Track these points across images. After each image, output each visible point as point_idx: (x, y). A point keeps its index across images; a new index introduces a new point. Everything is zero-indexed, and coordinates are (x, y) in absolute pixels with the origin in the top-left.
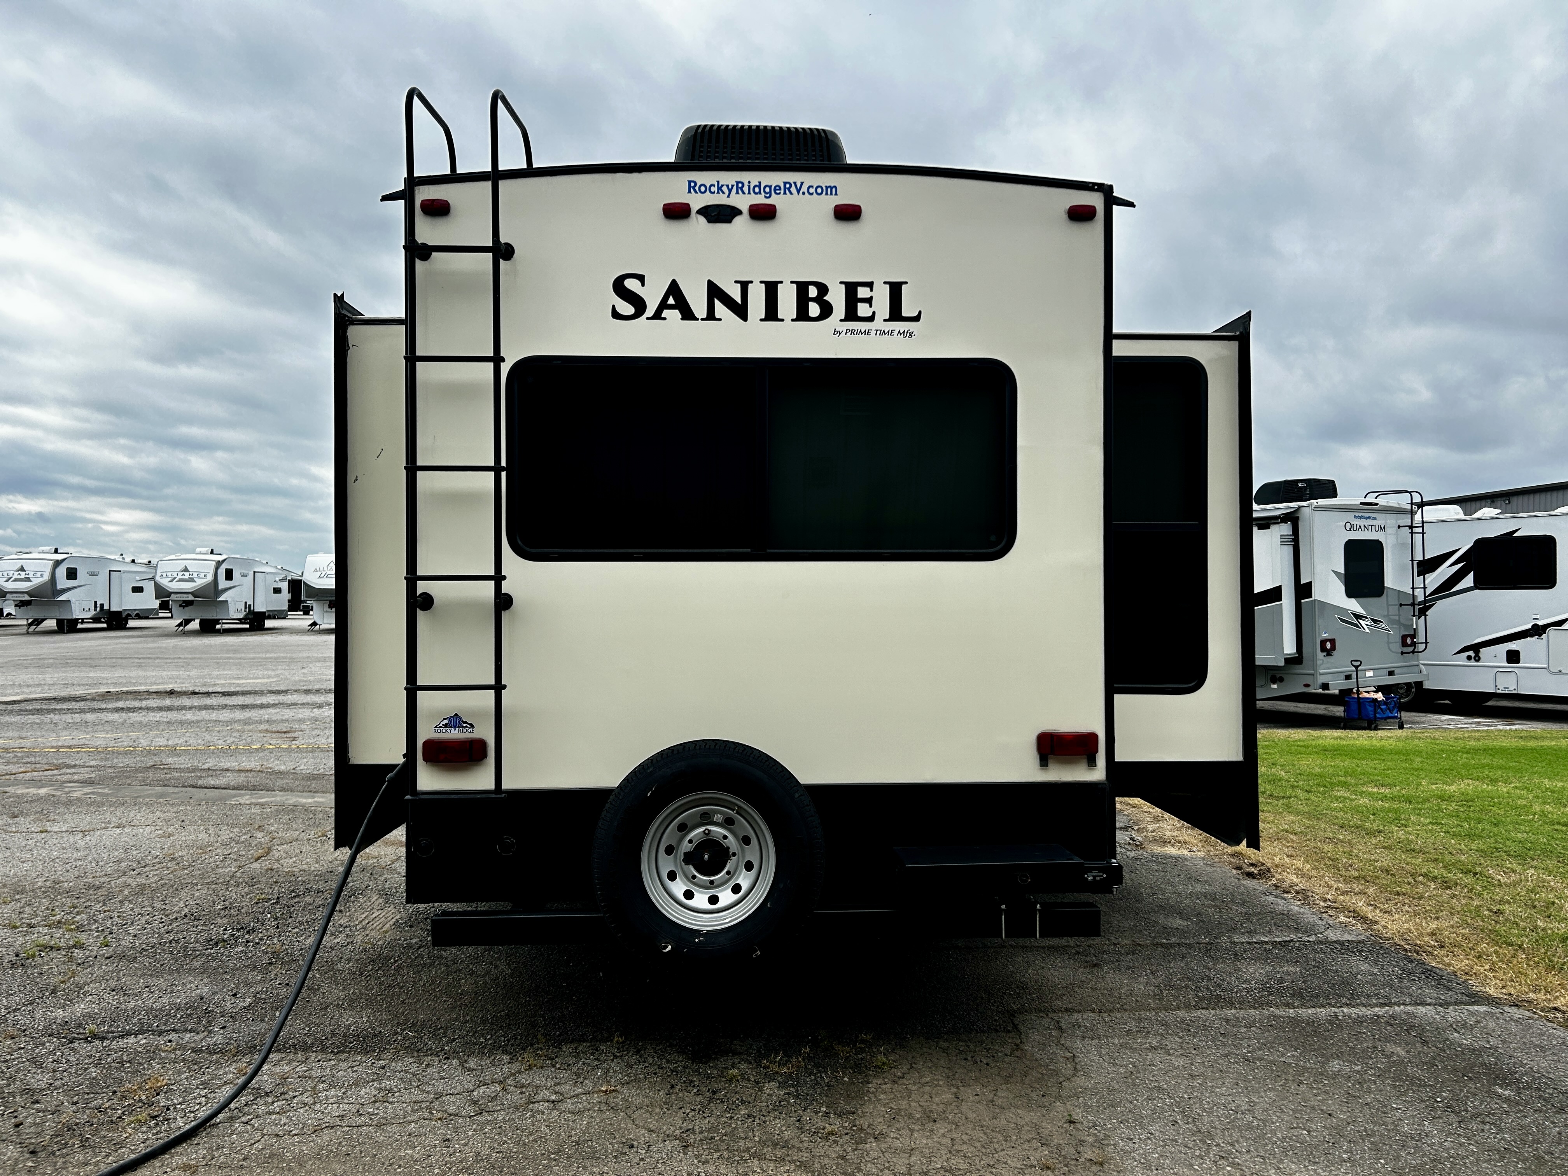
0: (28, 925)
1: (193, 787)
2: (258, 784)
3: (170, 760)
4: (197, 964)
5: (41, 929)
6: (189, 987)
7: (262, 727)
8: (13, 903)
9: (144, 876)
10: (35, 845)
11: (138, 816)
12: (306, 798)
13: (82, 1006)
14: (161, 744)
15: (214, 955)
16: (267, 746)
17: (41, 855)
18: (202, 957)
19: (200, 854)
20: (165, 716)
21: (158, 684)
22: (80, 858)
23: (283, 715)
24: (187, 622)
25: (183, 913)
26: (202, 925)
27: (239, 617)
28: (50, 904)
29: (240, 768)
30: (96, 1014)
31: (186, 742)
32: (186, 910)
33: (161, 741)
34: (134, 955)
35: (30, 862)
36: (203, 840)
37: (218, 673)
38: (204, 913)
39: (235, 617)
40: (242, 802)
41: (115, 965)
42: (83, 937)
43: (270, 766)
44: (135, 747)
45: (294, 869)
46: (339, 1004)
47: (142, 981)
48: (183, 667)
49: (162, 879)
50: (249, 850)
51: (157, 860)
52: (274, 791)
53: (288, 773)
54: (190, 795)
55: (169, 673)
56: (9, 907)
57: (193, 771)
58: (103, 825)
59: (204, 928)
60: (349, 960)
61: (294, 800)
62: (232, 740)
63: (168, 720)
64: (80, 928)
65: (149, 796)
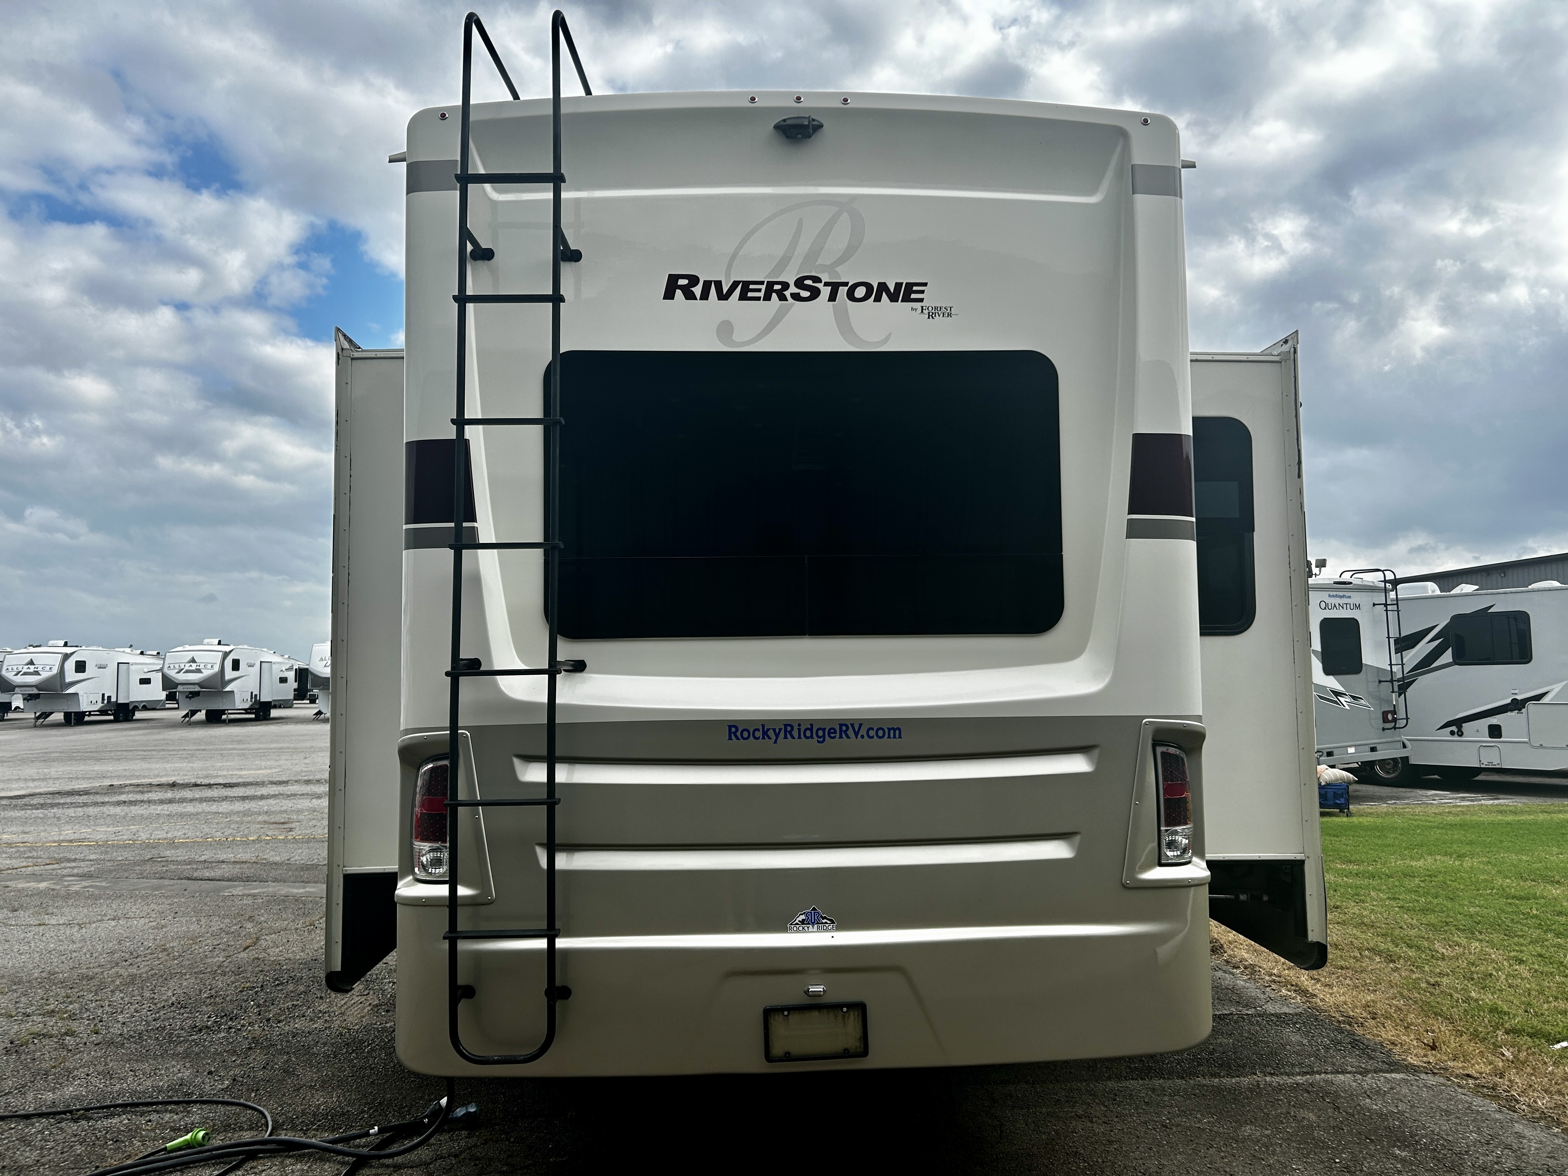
0: (24, 1014)
1: (189, 879)
2: (252, 875)
3: (168, 853)
4: (180, 1049)
5: (35, 1017)
6: (171, 1070)
7: (260, 818)
8: (10, 993)
9: (136, 966)
10: (34, 937)
11: (133, 908)
12: (297, 888)
13: (71, 1089)
14: (160, 837)
15: (198, 1041)
16: (263, 837)
17: (38, 947)
18: (186, 1043)
19: (191, 945)
20: (166, 808)
21: (161, 777)
22: (76, 950)
23: (282, 806)
24: (193, 712)
25: (171, 1002)
26: (188, 1013)
27: (245, 707)
28: (45, 994)
29: (236, 860)
30: (84, 1096)
31: (185, 834)
32: (174, 999)
33: (161, 834)
34: (122, 1042)
35: (27, 955)
36: (194, 931)
37: (221, 764)
38: (190, 1001)
39: (240, 708)
40: (235, 893)
41: (103, 1051)
42: (74, 1025)
43: (265, 857)
44: (135, 840)
45: (280, 958)
46: (311, 1086)
47: (128, 1066)
48: (187, 758)
49: (153, 969)
50: (238, 941)
51: (149, 951)
52: (267, 882)
53: (282, 864)
54: (184, 887)
55: (173, 765)
56: (6, 997)
57: (190, 863)
58: (99, 918)
59: (190, 1016)
60: (325, 1044)
61: (286, 890)
62: (230, 831)
63: (168, 813)
64: (72, 1017)
65: (145, 888)
